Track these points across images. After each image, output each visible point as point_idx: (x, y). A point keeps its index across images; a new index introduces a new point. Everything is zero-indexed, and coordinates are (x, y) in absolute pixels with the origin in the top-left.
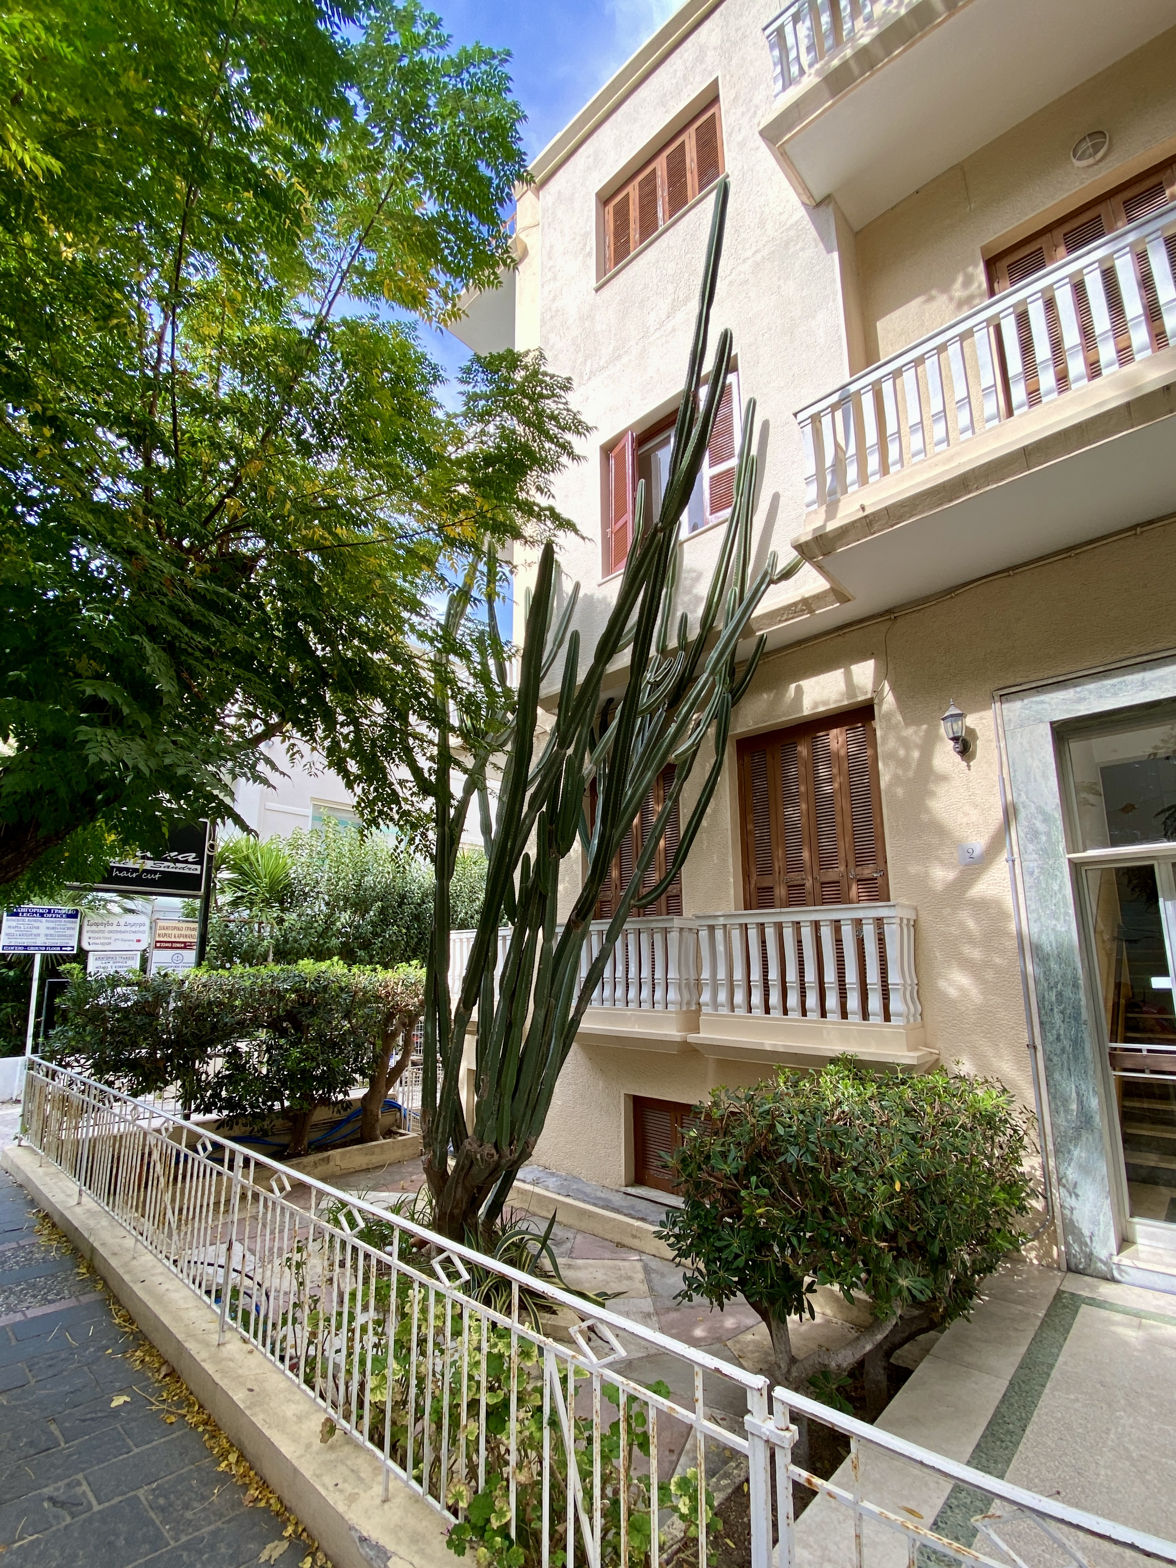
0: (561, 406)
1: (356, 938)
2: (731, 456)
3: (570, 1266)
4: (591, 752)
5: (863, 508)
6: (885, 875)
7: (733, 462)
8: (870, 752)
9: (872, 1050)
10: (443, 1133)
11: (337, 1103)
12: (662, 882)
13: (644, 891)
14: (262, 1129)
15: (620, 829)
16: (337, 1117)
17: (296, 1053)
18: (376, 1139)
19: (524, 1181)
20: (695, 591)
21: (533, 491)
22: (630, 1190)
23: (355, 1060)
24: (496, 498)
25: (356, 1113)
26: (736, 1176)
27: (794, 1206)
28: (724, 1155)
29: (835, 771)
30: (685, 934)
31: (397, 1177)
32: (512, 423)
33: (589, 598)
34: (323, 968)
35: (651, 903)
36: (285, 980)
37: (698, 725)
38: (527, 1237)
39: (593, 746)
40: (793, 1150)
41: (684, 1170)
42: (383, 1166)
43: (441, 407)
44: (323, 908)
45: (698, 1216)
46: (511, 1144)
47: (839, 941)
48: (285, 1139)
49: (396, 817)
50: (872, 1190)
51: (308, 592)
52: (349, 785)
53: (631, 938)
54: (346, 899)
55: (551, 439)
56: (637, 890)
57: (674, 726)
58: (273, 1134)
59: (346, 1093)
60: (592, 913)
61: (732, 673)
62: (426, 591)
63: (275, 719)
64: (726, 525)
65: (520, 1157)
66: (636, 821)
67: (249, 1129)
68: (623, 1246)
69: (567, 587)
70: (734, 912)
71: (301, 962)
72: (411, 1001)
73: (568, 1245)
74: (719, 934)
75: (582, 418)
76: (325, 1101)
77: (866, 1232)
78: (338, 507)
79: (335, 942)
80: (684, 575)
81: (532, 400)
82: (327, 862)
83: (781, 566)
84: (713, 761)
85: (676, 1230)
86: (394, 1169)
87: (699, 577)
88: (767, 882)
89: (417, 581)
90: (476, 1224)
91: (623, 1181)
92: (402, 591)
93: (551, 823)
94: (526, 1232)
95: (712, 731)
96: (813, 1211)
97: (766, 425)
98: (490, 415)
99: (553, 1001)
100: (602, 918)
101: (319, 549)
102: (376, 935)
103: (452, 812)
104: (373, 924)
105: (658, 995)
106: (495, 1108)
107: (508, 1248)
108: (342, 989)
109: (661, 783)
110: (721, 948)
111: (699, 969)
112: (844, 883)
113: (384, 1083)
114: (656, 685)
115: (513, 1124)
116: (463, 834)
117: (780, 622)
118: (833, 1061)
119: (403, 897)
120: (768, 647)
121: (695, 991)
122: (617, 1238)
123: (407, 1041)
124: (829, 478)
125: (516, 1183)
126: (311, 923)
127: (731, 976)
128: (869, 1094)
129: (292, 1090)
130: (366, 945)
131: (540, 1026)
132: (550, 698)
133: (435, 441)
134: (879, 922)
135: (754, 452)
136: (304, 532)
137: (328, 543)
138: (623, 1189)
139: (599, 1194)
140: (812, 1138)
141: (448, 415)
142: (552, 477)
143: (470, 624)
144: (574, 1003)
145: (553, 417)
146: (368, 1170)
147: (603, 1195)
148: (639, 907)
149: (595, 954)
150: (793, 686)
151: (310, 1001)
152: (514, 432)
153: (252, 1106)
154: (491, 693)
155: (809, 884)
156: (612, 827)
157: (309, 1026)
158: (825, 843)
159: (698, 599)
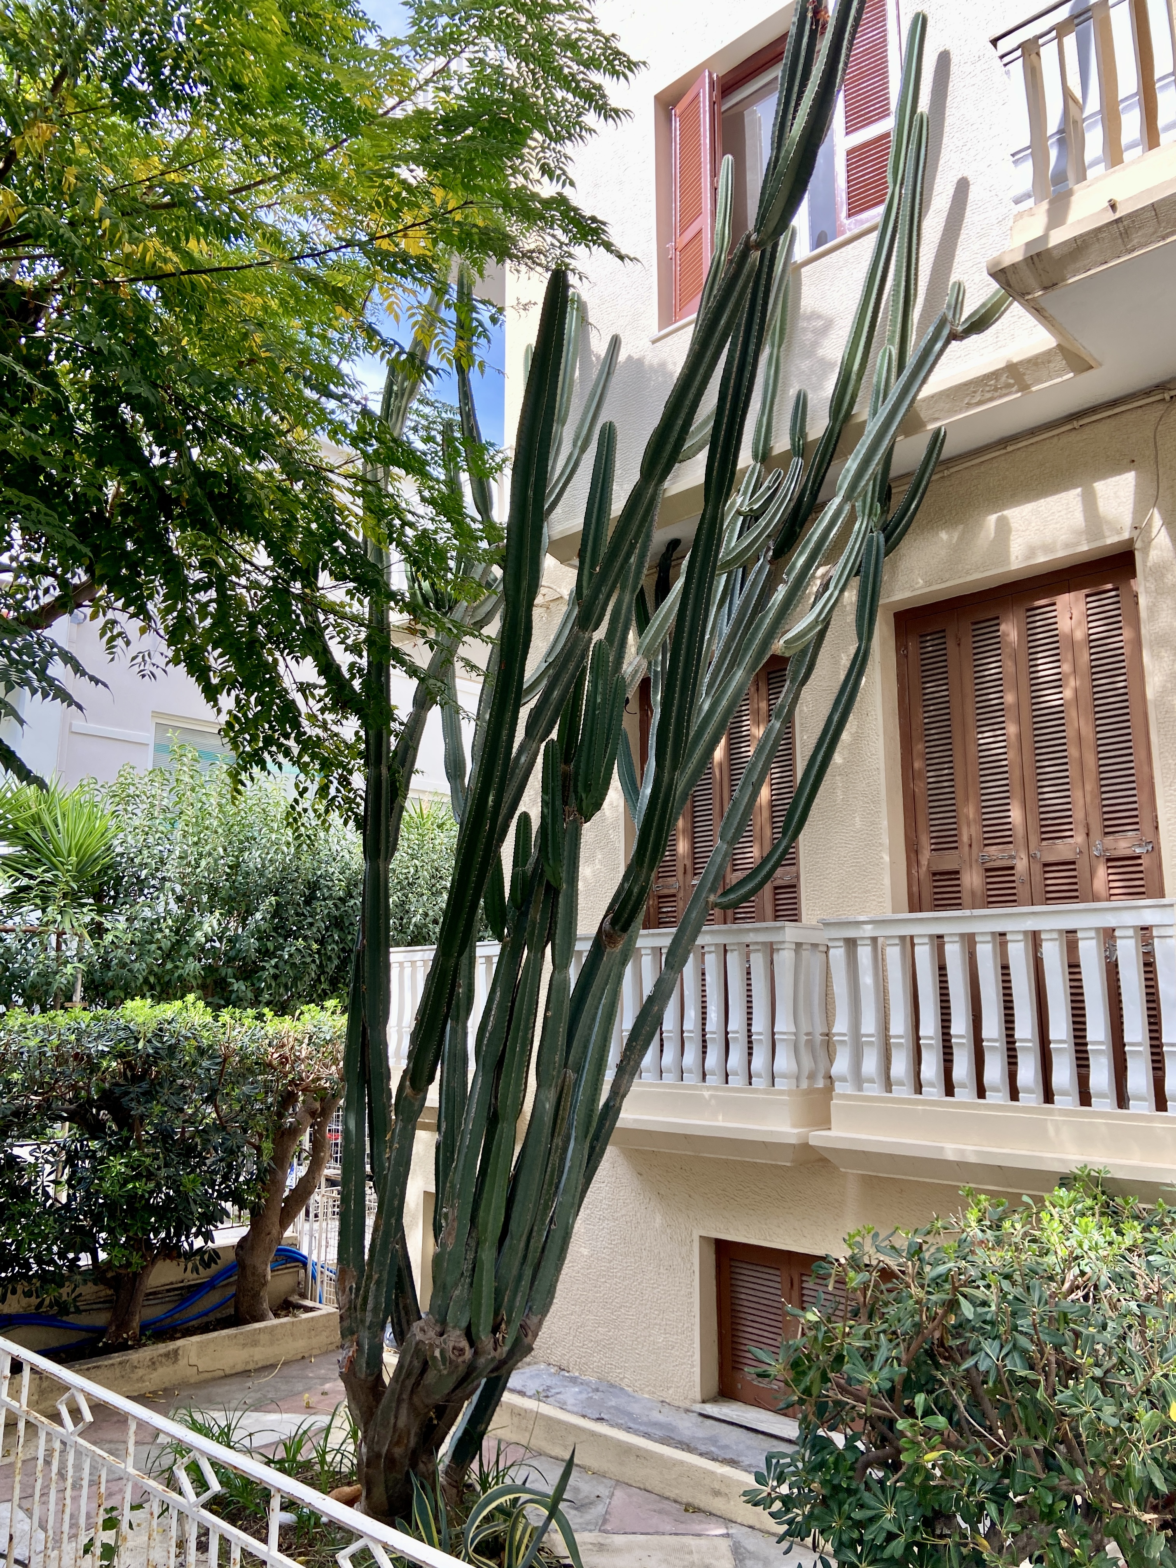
0: (584, 26)
1: (230, 960)
2: (884, 114)
3: (601, 1547)
4: (641, 631)
5: (1113, 207)
6: (1155, 850)
7: (887, 125)
8: (1127, 634)
9: (1134, 1162)
10: (375, 1310)
11: (193, 1253)
12: (765, 860)
13: (734, 878)
14: (57, 1302)
15: (689, 771)
16: (192, 1278)
17: (118, 1165)
18: (261, 1318)
19: (522, 1393)
20: (821, 352)
21: (536, 174)
22: (711, 1409)
23: (225, 1178)
24: (466, 187)
25: (227, 1272)
26: (891, 1394)
27: (991, 1446)
28: (868, 1356)
29: (1066, 667)
30: (805, 954)
31: (299, 1387)
32: (495, 55)
33: (636, 364)
34: (169, 1015)
35: (745, 898)
36: (100, 1036)
37: (826, 587)
38: (525, 1497)
39: (643, 623)
40: (990, 1348)
41: (797, 1381)
42: (273, 1366)
43: (373, 27)
44: (173, 906)
45: (822, 1465)
46: (495, 1329)
47: (1074, 967)
48: (101, 1319)
49: (296, 750)
50: (1131, 1419)
51: (135, 353)
52: (211, 693)
53: (711, 961)
54: (213, 891)
55: (568, 82)
56: (720, 876)
57: (781, 591)
58: (78, 1311)
59: (208, 1237)
60: (641, 917)
61: (885, 494)
62: (347, 352)
63: (80, 577)
64: (875, 235)
65: (511, 1353)
66: (719, 754)
67: (34, 1301)
68: (697, 1510)
69: (599, 346)
70: (890, 915)
71: (129, 1004)
72: (324, 1073)
73: (600, 1509)
74: (864, 953)
75: (621, 47)
76: (171, 1251)
77: (1118, 1493)
78: (190, 205)
79: (192, 966)
80: (803, 324)
81: (530, 16)
82: (180, 825)
83: (970, 307)
84: (852, 650)
85: (784, 1489)
86: (294, 1370)
87: (828, 325)
88: (948, 862)
89: (333, 334)
90: (434, 1473)
91: (696, 1393)
92: (304, 353)
93: (567, 761)
94: (523, 1489)
95: (851, 596)
96: (1026, 1455)
97: (944, 59)
98: (457, 42)
99: (571, 1075)
100: (659, 924)
101: (154, 277)
102: (265, 953)
103: (393, 742)
104: (261, 935)
105: (759, 1061)
106: (466, 1266)
107: (488, 1519)
108: (201, 1051)
109: (763, 688)
110: (867, 980)
111: (828, 1014)
112: (1082, 865)
113: (276, 1219)
114: (751, 518)
115: (498, 1294)
116: (414, 777)
117: (969, 406)
118: (1066, 1181)
119: (313, 886)
120: (948, 451)
121: (822, 1054)
122: (686, 1497)
123: (317, 1143)
124: (1053, 153)
125: (506, 1397)
126: (150, 933)
127: (887, 1029)
128: (1128, 1242)
129: (111, 1231)
130: (248, 972)
131: (548, 1119)
132: (566, 539)
133: (360, 88)
134: (1145, 932)
135: (924, 105)
136: (128, 248)
137: (169, 268)
138: (699, 1407)
139: (656, 1416)
140: (1024, 1323)
141: (383, 41)
142: (568, 148)
143: (427, 410)
144: (609, 1075)
145: (569, 45)
146: (245, 1374)
147: (661, 1418)
148: (724, 907)
149: (648, 989)
150: (992, 519)
151: (146, 1072)
152: (499, 69)
153: (40, 1261)
154: (462, 531)
155: (1021, 864)
156: (674, 768)
157: (142, 1118)
158: (1050, 794)
159: (825, 365)
